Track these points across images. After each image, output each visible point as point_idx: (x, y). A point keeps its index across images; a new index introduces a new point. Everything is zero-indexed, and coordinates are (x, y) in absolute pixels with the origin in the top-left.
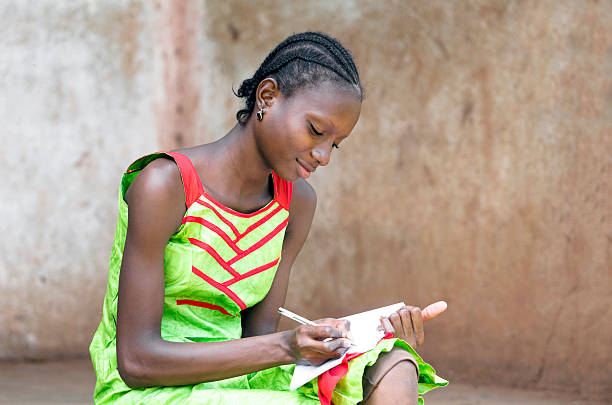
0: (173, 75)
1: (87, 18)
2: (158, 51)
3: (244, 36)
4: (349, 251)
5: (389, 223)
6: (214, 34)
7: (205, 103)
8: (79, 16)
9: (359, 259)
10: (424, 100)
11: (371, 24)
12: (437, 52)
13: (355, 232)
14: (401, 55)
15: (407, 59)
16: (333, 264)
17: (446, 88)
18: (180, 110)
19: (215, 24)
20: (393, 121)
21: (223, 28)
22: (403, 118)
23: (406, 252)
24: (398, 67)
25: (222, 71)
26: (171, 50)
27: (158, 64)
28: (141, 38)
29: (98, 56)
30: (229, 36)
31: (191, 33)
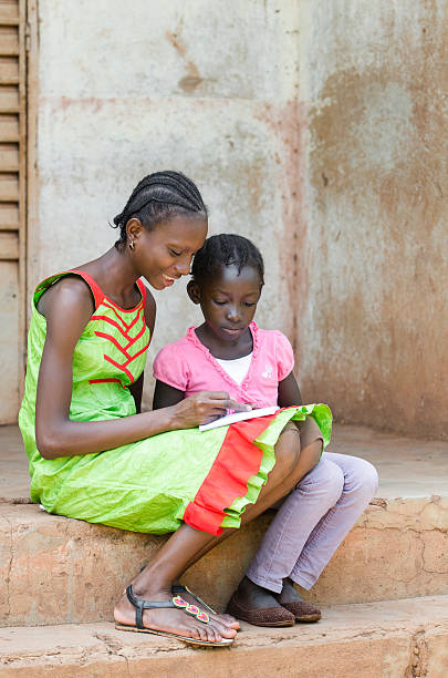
0: (290, 211)
1: (220, 170)
2: (278, 194)
3: (330, 183)
4: (388, 341)
5: (410, 321)
6: (314, 182)
7: (309, 231)
8: (214, 168)
9: (393, 346)
10: (429, 228)
11: (400, 172)
12: (437, 193)
13: (391, 327)
14: (417, 195)
15: (420, 198)
16: (379, 350)
17: (441, 220)
18: (295, 236)
19: (315, 174)
20: (412, 245)
21: (319, 176)
22: (417, 243)
23: (419, 342)
24: (414, 205)
25: (319, 208)
26: (288, 194)
27: (279, 202)
28: (265, 185)
29: (230, 198)
30: (323, 182)
31: (302, 180)
